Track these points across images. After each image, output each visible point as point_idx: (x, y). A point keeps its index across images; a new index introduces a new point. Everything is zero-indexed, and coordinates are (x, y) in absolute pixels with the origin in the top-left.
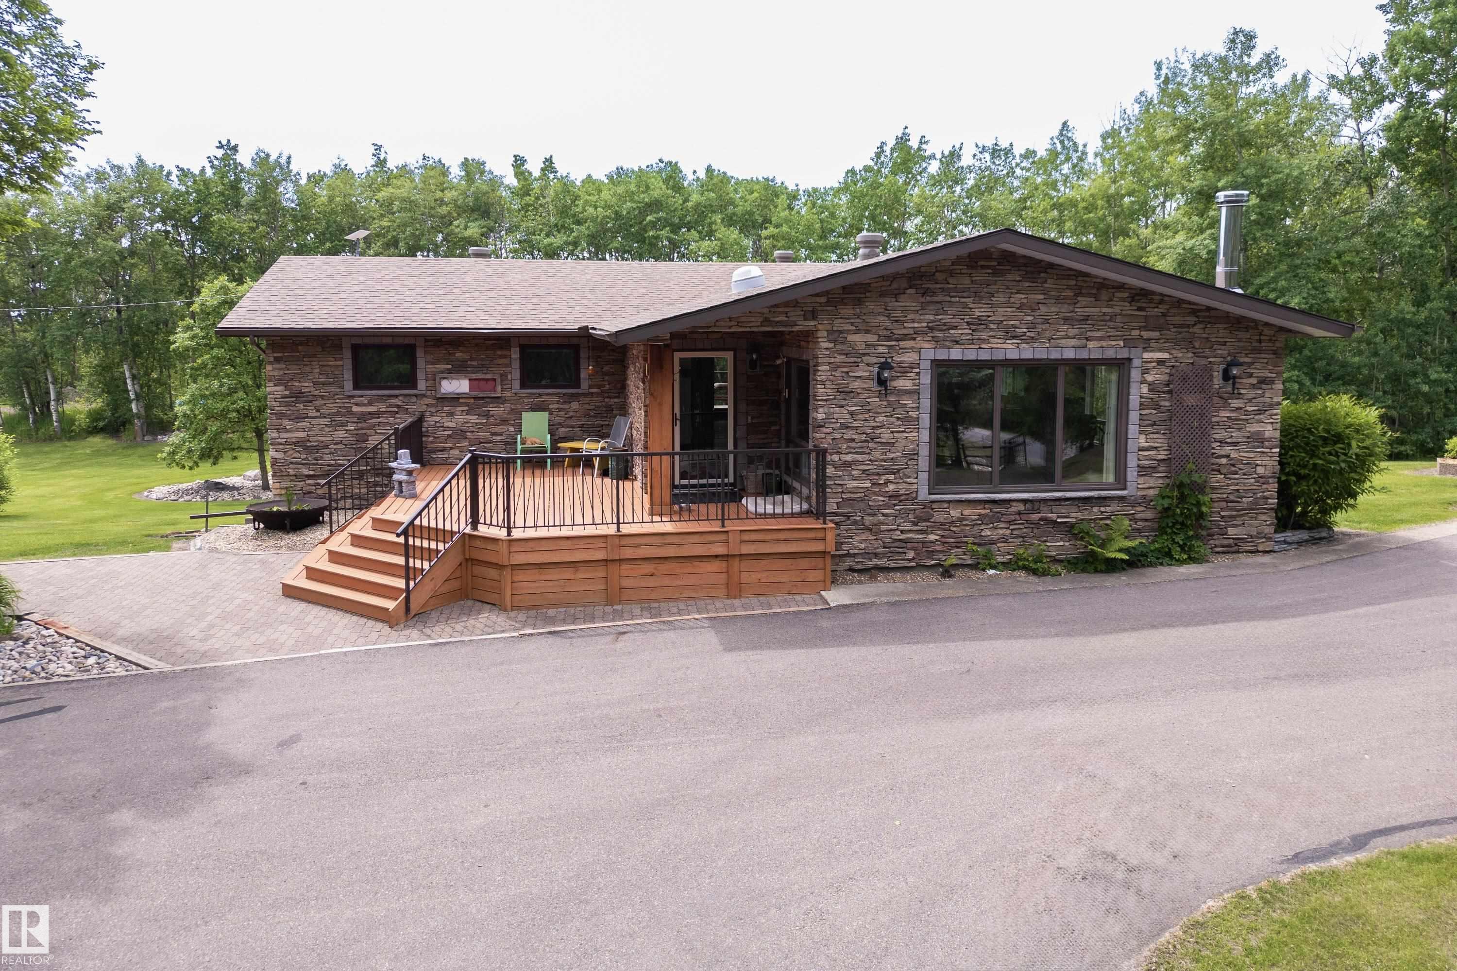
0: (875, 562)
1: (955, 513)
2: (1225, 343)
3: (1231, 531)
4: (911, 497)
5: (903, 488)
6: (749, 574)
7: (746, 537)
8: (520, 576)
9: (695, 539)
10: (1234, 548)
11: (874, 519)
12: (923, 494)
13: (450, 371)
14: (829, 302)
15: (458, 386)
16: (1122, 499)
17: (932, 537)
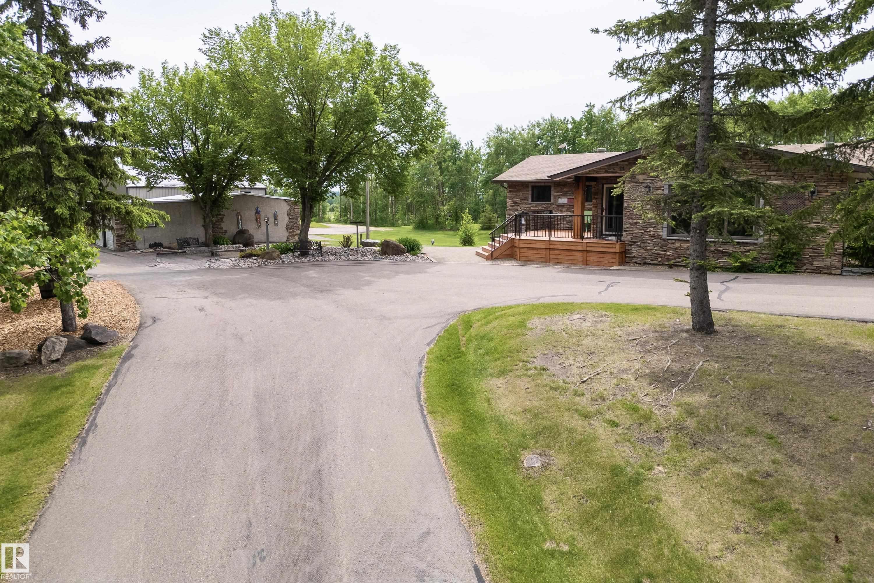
0: (646, 261)
1: (677, 244)
2: (812, 177)
3: (815, 263)
4: (659, 237)
5: (656, 233)
6: (591, 258)
7: (588, 245)
8: (522, 251)
9: (572, 244)
10: (818, 271)
11: (645, 245)
12: (665, 236)
13: (562, 195)
14: (629, 164)
15: (564, 201)
16: (755, 244)
17: (668, 253)
